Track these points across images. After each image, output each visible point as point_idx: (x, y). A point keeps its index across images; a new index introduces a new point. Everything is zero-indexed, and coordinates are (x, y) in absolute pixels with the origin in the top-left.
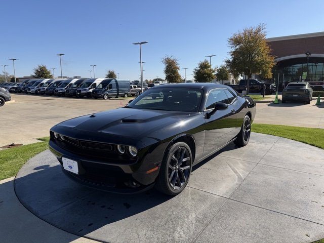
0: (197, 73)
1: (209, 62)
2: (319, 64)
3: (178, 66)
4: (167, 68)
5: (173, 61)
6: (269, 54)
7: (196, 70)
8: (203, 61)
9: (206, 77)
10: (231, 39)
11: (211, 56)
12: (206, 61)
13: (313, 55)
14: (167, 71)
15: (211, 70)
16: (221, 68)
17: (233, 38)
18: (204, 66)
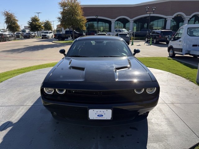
0: (30, 24)
1: (38, 17)
2: (99, 22)
3: (16, 19)
4: (7, 20)
5: (11, 14)
6: (83, 15)
7: (29, 22)
8: (34, 16)
9: (38, 28)
10: (59, 3)
11: (38, 13)
12: (36, 17)
13: (99, 17)
14: (7, 22)
15: (41, 23)
16: (46, 22)
17: (60, 2)
18: (35, 20)
